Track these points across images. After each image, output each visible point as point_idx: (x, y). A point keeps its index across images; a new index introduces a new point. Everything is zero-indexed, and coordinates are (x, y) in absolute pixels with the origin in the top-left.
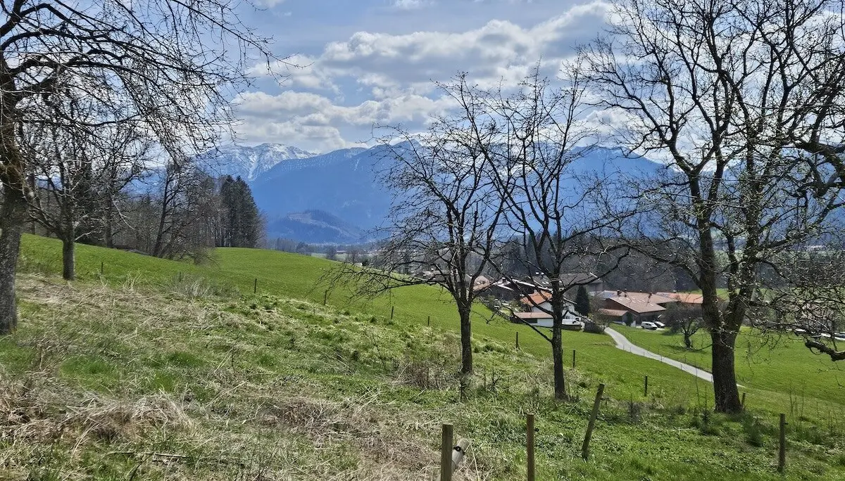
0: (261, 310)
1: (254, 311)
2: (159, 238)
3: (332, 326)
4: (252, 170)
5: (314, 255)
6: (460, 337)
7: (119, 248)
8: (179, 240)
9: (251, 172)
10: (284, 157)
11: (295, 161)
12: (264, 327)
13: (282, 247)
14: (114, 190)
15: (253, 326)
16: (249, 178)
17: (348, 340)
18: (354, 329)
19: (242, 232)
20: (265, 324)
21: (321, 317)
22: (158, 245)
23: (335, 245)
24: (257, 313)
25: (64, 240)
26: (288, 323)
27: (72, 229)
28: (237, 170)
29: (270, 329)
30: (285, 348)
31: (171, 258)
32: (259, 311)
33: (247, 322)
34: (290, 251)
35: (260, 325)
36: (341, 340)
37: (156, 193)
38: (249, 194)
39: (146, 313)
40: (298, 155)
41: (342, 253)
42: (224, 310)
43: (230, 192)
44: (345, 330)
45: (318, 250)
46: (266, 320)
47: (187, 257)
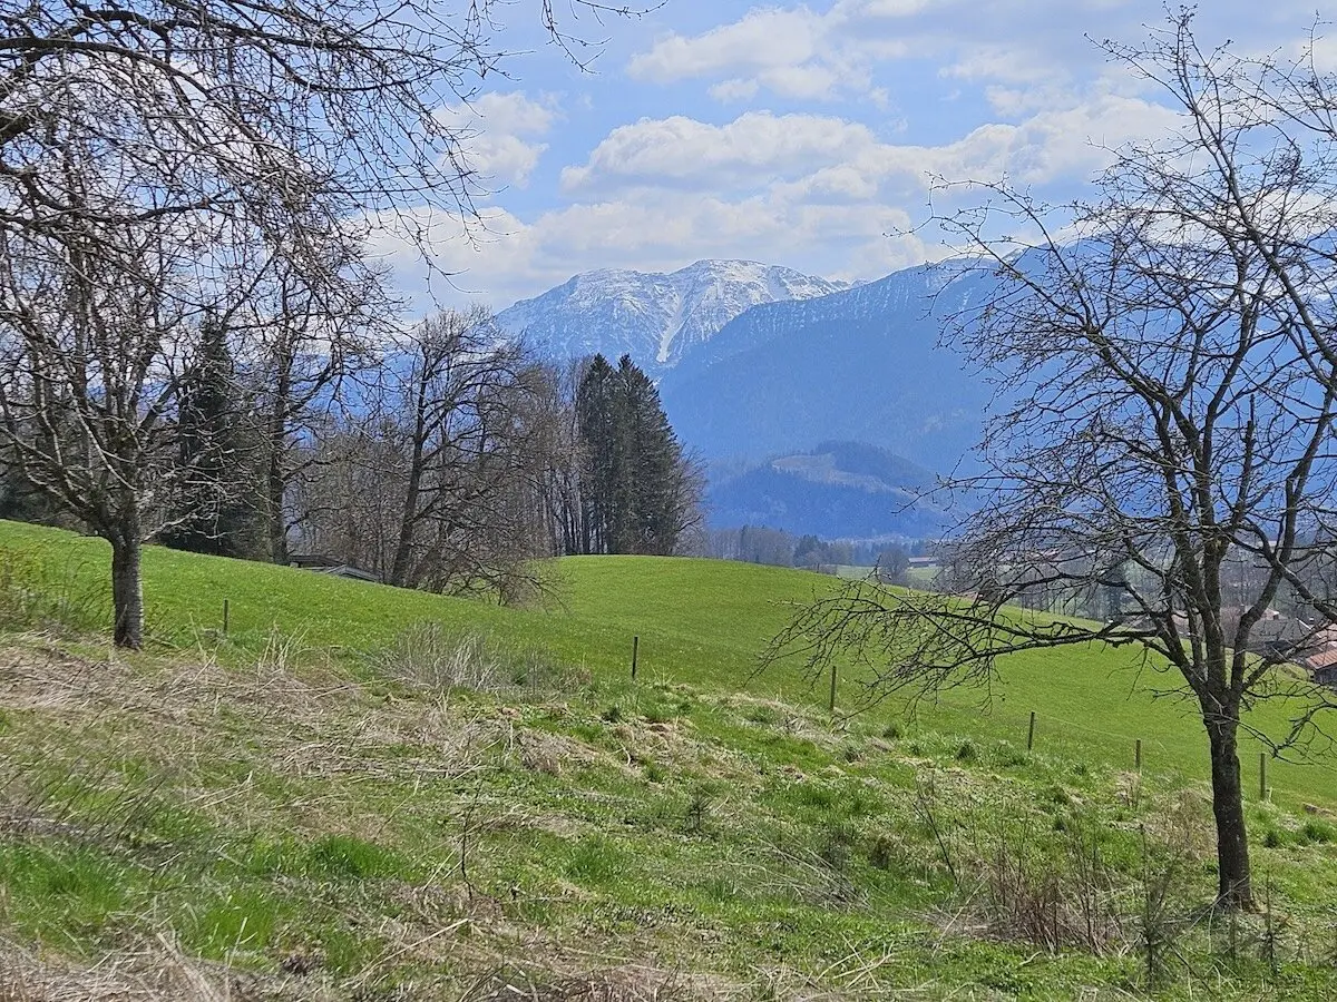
0: (634, 726)
1: (613, 727)
2: (406, 535)
3: (834, 769)
4: (666, 338)
5: (844, 571)
6: (1210, 796)
7: (302, 562)
8: (458, 537)
9: (664, 345)
10: (755, 297)
11: (786, 308)
12: (638, 772)
13: (754, 550)
14: (285, 406)
15: (608, 769)
16: (659, 359)
17: (877, 808)
18: (901, 778)
19: (637, 511)
20: (643, 762)
21: (806, 743)
22: (403, 552)
23: (905, 540)
24: (620, 734)
25: (113, 540)
26: (707, 762)
27: (135, 510)
28: (626, 338)
29: (653, 776)
30: (677, 831)
31: (437, 588)
32: (626, 727)
33: (590, 757)
34: (777, 562)
35: (627, 768)
36: (858, 809)
37: (398, 410)
38: (655, 403)
39: (299, 733)
40: (793, 289)
41: (926, 564)
42: (531, 725)
43: (602, 402)
44: (871, 781)
45: (856, 557)
46: (647, 752)
47: (480, 583)
